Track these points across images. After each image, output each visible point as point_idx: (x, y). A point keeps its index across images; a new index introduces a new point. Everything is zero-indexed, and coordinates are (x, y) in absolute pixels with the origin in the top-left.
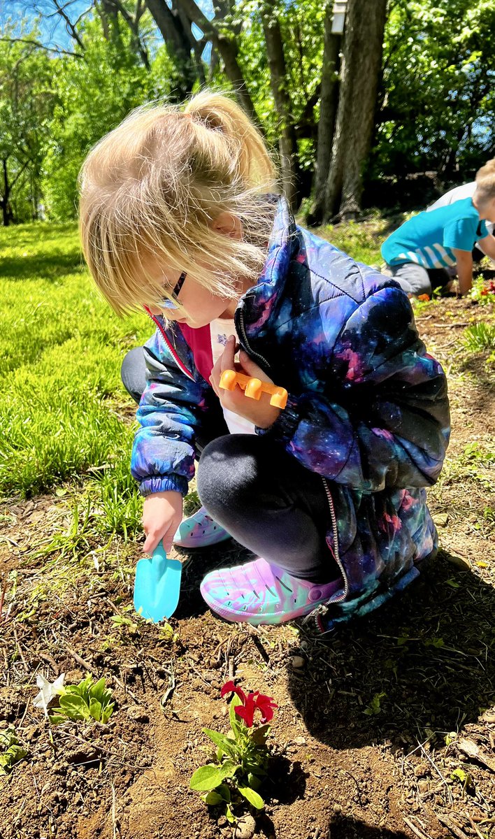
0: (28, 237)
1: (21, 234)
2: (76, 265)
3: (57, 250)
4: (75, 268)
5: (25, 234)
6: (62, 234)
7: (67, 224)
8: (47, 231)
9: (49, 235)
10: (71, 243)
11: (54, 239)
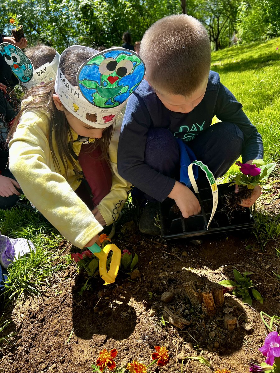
0: (233, 53)
1: (229, 53)
2: (268, 62)
3: (251, 57)
4: (267, 63)
5: (231, 52)
6: (250, 49)
7: (251, 44)
8: (242, 49)
9: (243, 51)
10: (257, 53)
11: (247, 52)
